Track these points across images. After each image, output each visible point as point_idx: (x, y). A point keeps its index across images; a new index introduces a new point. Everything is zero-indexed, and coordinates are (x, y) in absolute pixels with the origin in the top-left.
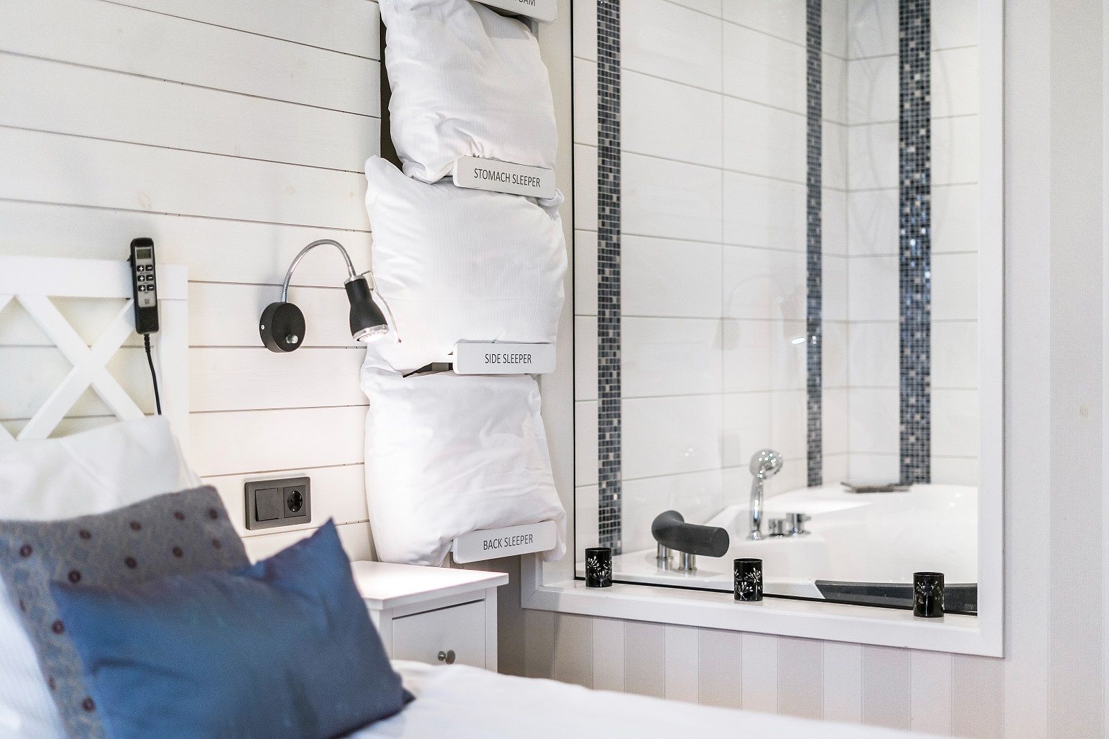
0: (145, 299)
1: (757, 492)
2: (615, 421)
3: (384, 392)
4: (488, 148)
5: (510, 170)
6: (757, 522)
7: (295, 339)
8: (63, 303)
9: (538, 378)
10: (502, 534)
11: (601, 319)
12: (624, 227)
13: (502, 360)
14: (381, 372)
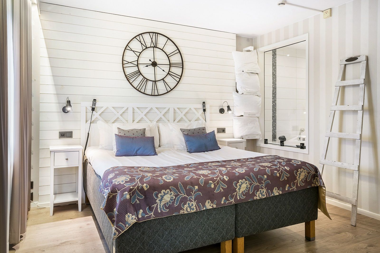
0: (204, 108)
1: (300, 134)
2: (275, 123)
3: (234, 118)
4: (249, 90)
5: (252, 92)
6: (300, 138)
7: (223, 112)
8: (195, 109)
9: (258, 117)
10: (251, 136)
11: (273, 110)
12: (277, 97)
13: (251, 115)
14: (234, 116)
